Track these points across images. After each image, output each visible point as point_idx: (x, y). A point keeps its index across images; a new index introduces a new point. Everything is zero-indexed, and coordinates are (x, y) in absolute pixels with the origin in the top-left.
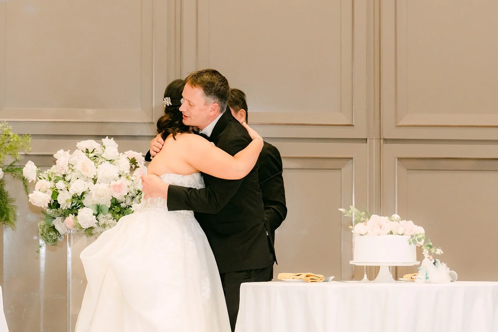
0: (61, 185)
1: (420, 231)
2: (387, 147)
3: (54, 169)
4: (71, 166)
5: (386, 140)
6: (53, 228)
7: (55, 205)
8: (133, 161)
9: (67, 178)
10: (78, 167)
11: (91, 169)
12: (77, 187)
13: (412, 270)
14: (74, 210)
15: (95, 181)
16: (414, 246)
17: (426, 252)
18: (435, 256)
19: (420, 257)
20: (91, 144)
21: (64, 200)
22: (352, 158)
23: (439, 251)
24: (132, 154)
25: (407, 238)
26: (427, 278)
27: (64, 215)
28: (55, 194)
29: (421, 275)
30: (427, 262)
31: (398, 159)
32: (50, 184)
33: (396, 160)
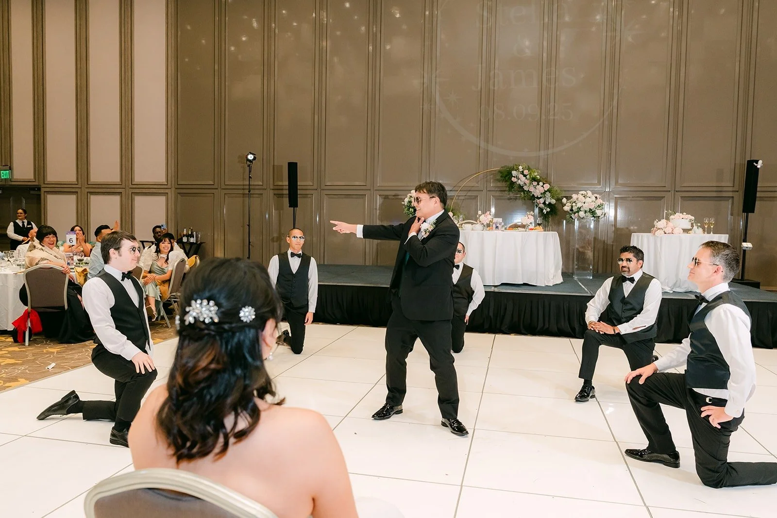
0: (574, 204)
1: (693, 218)
2: (677, 193)
3: (572, 200)
4: (577, 199)
5: (677, 191)
6: (571, 217)
7: (572, 210)
8: (596, 197)
9: (576, 203)
10: (579, 199)
11: (583, 200)
12: (579, 205)
13: (691, 230)
14: (578, 212)
15: (584, 203)
16: (690, 223)
17: (694, 225)
18: (698, 226)
19: (692, 226)
20: (583, 192)
21: (575, 209)
22: (665, 197)
23: (699, 224)
24: (596, 195)
25: (688, 220)
26: (695, 233)
27: (575, 213)
28: (572, 206)
30: (695, 227)
32: (571, 204)
33: (681, 197)
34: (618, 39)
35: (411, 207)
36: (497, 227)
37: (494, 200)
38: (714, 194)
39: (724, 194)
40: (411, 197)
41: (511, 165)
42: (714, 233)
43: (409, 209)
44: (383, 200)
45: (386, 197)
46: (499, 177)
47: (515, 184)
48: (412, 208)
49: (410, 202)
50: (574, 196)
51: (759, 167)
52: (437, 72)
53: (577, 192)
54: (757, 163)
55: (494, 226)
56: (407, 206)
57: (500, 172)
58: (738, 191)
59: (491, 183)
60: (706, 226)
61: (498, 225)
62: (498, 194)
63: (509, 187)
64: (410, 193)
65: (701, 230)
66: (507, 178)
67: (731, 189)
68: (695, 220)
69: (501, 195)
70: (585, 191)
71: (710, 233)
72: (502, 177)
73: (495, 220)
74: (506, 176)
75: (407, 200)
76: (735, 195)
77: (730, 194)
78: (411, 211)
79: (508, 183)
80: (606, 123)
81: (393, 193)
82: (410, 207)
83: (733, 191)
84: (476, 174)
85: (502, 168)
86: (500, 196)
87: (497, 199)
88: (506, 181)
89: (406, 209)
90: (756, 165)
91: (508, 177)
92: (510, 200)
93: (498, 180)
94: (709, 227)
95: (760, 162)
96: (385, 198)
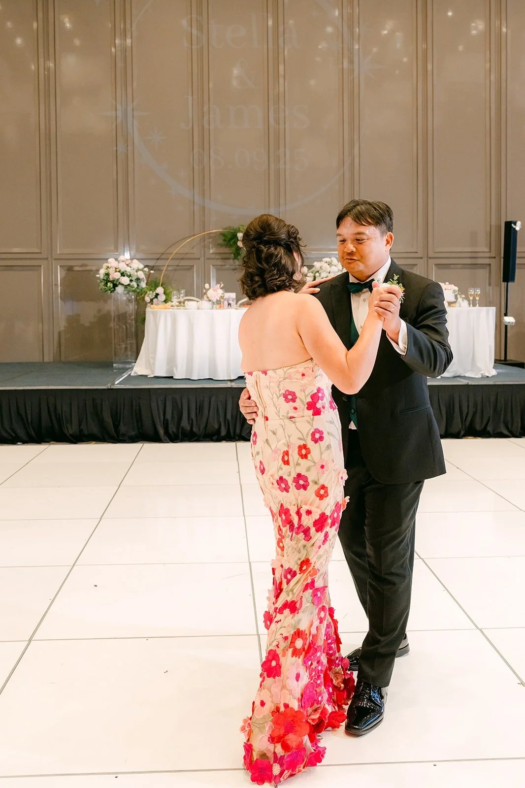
0: (317, 274)
1: (457, 288)
2: (430, 260)
3: (313, 269)
5: (430, 258)
9: (320, 272)
10: (323, 268)
11: (329, 269)
13: (455, 302)
15: (329, 273)
16: (454, 294)
17: (458, 296)
18: (463, 298)
19: (456, 298)
22: (417, 265)
23: (463, 296)
25: (452, 291)
26: (460, 305)
29: (457, 304)
30: (460, 299)
31: (435, 264)
32: (312, 275)
33: (434, 265)
34: (356, 72)
35: (109, 281)
36: (229, 304)
37: (215, 270)
38: (469, 261)
39: (480, 261)
40: (108, 267)
41: (236, 227)
42: (479, 306)
43: (107, 283)
44: (66, 272)
45: (70, 269)
46: (221, 241)
47: (241, 249)
48: (112, 282)
49: (107, 274)
50: (317, 265)
51: (518, 228)
52: (135, 103)
53: (320, 260)
54: (515, 224)
55: (226, 303)
56: (104, 280)
57: (223, 234)
58: (495, 258)
59: (210, 249)
60: (471, 298)
61: (230, 302)
62: (219, 262)
63: (234, 254)
64: (107, 262)
65: (466, 303)
66: (232, 242)
67: (488, 255)
68: (459, 291)
69: (223, 264)
70: (330, 258)
71: (476, 306)
72: (225, 240)
73: (227, 295)
74: (231, 239)
75: (102, 272)
76: (492, 261)
77: (487, 261)
78: (110, 287)
79: (233, 249)
80: (347, 175)
81: (80, 263)
82: (107, 281)
83: (490, 258)
84: (190, 237)
85: (226, 229)
86: (221, 265)
87: (219, 269)
88: (231, 246)
89: (103, 283)
90: (514, 226)
91: (233, 240)
92: (235, 271)
93: (221, 245)
94: (474, 299)
95: (519, 223)
96: (68, 270)
